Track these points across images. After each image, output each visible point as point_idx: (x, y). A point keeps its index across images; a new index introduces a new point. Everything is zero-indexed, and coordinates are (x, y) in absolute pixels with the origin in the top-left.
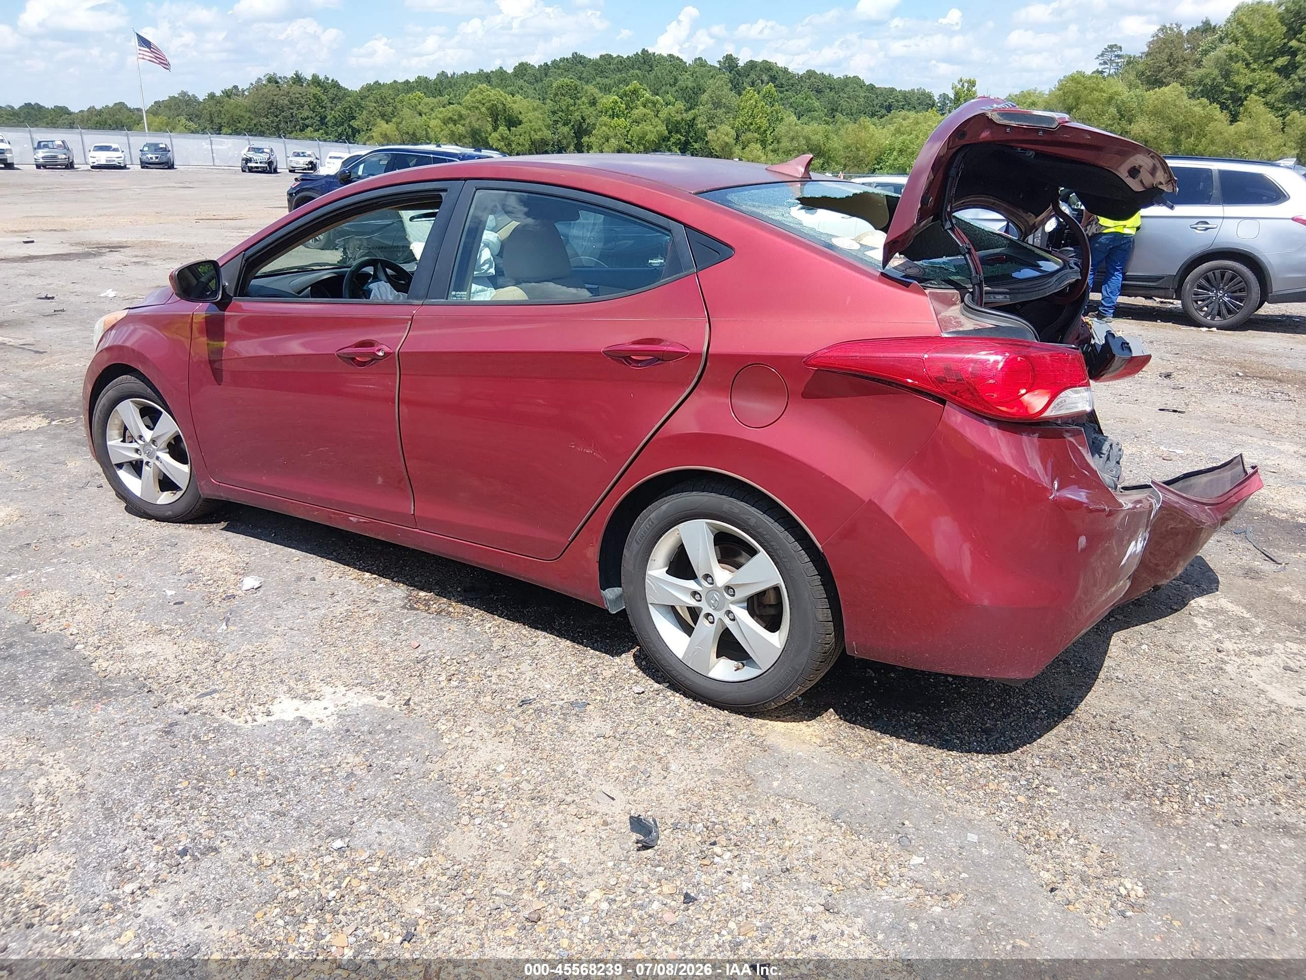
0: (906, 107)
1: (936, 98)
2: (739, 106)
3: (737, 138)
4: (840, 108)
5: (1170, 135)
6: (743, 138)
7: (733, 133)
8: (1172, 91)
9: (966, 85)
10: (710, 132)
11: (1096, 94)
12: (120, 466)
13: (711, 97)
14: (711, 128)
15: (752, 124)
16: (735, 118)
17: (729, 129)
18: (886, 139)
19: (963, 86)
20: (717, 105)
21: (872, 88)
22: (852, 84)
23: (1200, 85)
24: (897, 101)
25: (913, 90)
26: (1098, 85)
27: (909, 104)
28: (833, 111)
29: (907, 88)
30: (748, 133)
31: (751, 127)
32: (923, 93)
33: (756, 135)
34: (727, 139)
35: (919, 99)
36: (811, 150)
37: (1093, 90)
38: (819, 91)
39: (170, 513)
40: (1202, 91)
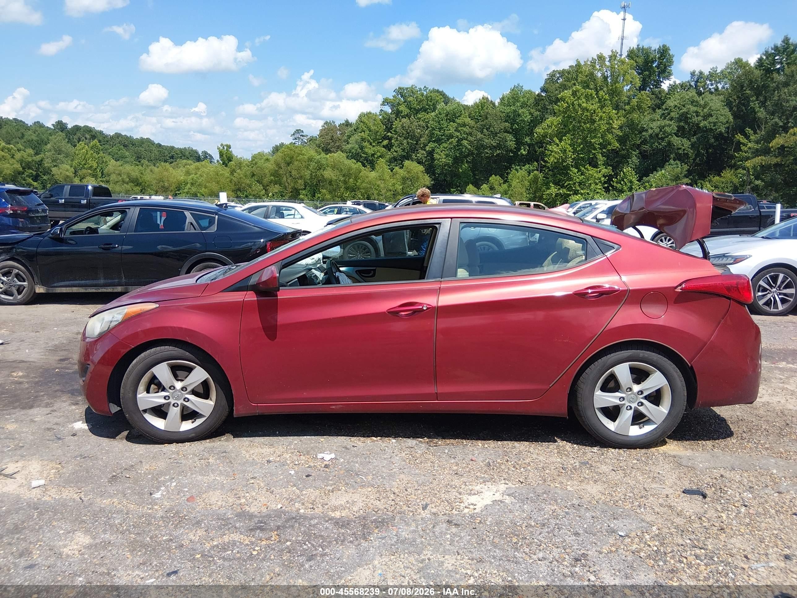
0: (183, 157)
1: (200, 153)
2: (75, 153)
3: (75, 173)
4: (143, 157)
5: (342, 179)
6: (80, 173)
7: (72, 170)
8: (338, 156)
9: (225, 148)
10: (54, 169)
11: (301, 157)
12: (145, 411)
13: (53, 147)
14: (55, 166)
15: (85, 164)
16: (72, 160)
17: (68, 167)
18: (181, 176)
19: (223, 148)
20: (59, 152)
21: (159, 145)
22: (145, 143)
23: (350, 153)
24: (177, 154)
25: (185, 148)
26: (301, 151)
27: (184, 156)
28: (139, 158)
29: (182, 147)
30: (83, 170)
31: (85, 166)
32: (192, 150)
33: (89, 171)
34: (67, 173)
35: (190, 153)
36: (132, 182)
37: (299, 154)
38: (125, 146)
39: (193, 435)
40: (351, 156)
